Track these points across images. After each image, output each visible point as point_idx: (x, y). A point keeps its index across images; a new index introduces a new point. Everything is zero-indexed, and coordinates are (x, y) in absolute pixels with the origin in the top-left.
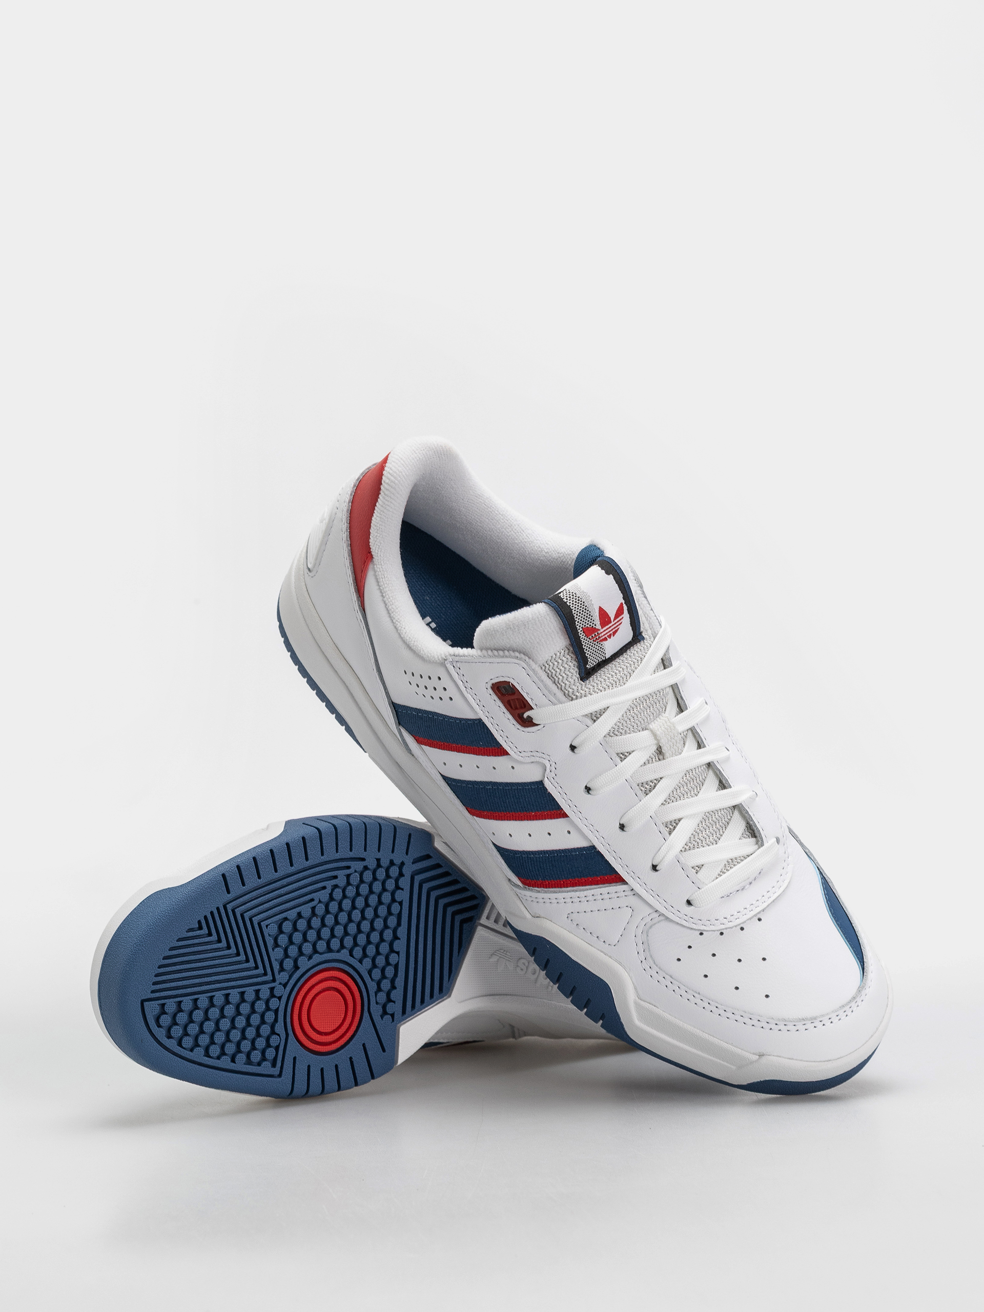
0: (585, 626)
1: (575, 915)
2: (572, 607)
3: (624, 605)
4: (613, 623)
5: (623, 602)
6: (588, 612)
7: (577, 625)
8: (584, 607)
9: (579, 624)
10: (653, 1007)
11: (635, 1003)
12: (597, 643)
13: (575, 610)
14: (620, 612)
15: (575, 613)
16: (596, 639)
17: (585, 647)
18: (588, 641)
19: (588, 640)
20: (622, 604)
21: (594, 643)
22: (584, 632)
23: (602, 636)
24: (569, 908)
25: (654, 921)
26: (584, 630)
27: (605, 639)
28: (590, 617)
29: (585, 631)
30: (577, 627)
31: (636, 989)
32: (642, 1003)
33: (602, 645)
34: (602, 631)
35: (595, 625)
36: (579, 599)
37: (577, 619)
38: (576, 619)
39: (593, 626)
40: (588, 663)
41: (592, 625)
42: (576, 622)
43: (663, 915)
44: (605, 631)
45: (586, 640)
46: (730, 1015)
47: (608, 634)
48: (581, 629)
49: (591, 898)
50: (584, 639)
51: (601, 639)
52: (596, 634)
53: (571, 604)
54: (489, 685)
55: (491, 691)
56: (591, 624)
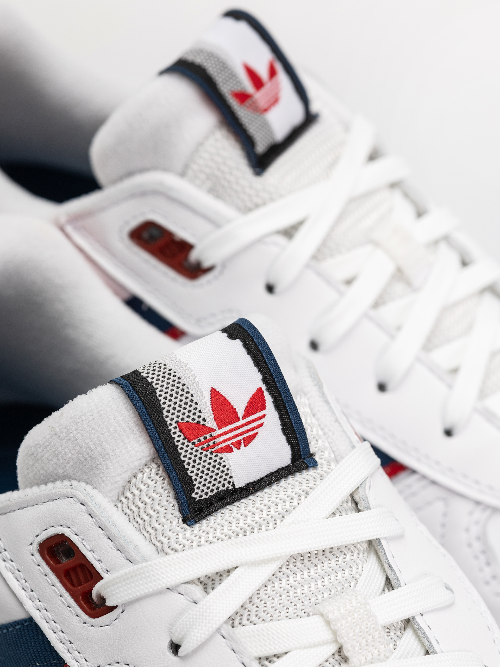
0: (183, 419)
2: (157, 384)
3: (266, 394)
4: (242, 422)
5: (264, 387)
6: (189, 395)
7: (167, 417)
8: (180, 385)
9: (170, 415)
12: (212, 453)
13: (161, 391)
15: (160, 395)
16: (209, 446)
17: (186, 459)
18: (192, 449)
19: (191, 446)
20: (260, 390)
21: (205, 453)
22: (181, 431)
26: (181, 427)
27: (228, 449)
28: (193, 404)
29: (183, 427)
30: (166, 419)
33: (221, 458)
34: (219, 432)
35: (204, 420)
36: (171, 372)
37: (166, 406)
38: (163, 406)
39: (199, 422)
40: (194, 490)
41: (197, 419)
42: (164, 411)
44: (225, 433)
45: (188, 446)
47: (234, 440)
48: (175, 425)
50: (183, 444)
51: (220, 446)
52: (208, 436)
53: (154, 380)
54: (35, 547)
55: (38, 558)
56: (196, 417)
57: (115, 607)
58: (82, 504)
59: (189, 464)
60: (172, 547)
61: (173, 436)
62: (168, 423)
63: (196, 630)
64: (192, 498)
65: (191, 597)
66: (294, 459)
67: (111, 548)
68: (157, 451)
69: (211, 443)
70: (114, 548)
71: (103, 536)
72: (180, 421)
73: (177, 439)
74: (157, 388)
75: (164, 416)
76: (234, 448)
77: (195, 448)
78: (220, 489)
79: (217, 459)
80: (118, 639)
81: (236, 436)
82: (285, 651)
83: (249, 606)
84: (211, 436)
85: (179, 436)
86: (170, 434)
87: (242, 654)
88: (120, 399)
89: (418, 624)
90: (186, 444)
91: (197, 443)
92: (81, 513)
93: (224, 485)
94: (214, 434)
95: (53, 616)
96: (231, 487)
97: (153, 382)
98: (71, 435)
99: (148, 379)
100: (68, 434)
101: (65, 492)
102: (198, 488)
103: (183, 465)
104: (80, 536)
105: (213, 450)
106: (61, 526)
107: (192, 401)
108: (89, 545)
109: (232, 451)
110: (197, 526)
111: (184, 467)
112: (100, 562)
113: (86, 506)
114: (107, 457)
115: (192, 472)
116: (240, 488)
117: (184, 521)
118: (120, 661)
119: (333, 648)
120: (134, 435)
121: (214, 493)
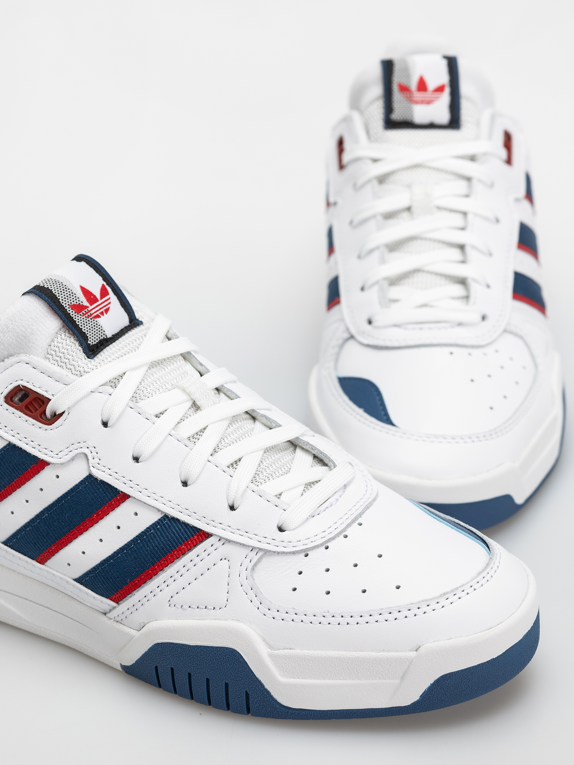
1: (176, 597)
3: (107, 287)
4: (100, 302)
5: (105, 284)
10: (289, 650)
11: (270, 656)
12: (91, 319)
14: (104, 293)
18: (81, 318)
19: (80, 316)
20: (103, 285)
23: (93, 314)
24: (167, 592)
25: (254, 562)
27: (98, 316)
30: (63, 304)
31: (264, 640)
32: (277, 652)
33: (97, 321)
35: (82, 302)
42: (60, 300)
43: (260, 549)
46: (368, 619)
48: (68, 306)
49: (183, 570)
57: (63, 412)
58: (27, 363)
59: (81, 326)
60: (86, 372)
61: (69, 312)
62: (64, 306)
63: (115, 410)
64: (89, 344)
65: (107, 392)
66: (131, 321)
67: (51, 381)
68: (64, 321)
69: (89, 314)
70: (53, 381)
71: (45, 377)
72: (70, 304)
73: (71, 314)
74: (52, 290)
75: (61, 303)
76: (101, 316)
77: (82, 317)
78: (100, 339)
79: (94, 322)
80: (70, 430)
81: (100, 309)
82: (165, 410)
83: (138, 391)
84: (88, 310)
85: (72, 312)
86: (67, 312)
87: (145, 414)
88: (34, 300)
89: (226, 388)
90: (77, 315)
91: (82, 314)
92: (28, 368)
93: (102, 336)
94: (89, 309)
95: (24, 435)
96: (105, 337)
97: (49, 287)
98: (10, 328)
99: (45, 286)
100: (7, 328)
101: (15, 360)
102: (90, 338)
103: (79, 327)
104: (30, 382)
105: (91, 317)
106: (17, 381)
107: (72, 293)
108: (37, 385)
109: (100, 317)
110: (95, 358)
111: (79, 328)
112: (47, 392)
113: (30, 363)
114: (34, 333)
115: (85, 330)
116: (109, 338)
117: (88, 357)
118: (74, 443)
119: (189, 404)
120: (47, 317)
121: (98, 341)
